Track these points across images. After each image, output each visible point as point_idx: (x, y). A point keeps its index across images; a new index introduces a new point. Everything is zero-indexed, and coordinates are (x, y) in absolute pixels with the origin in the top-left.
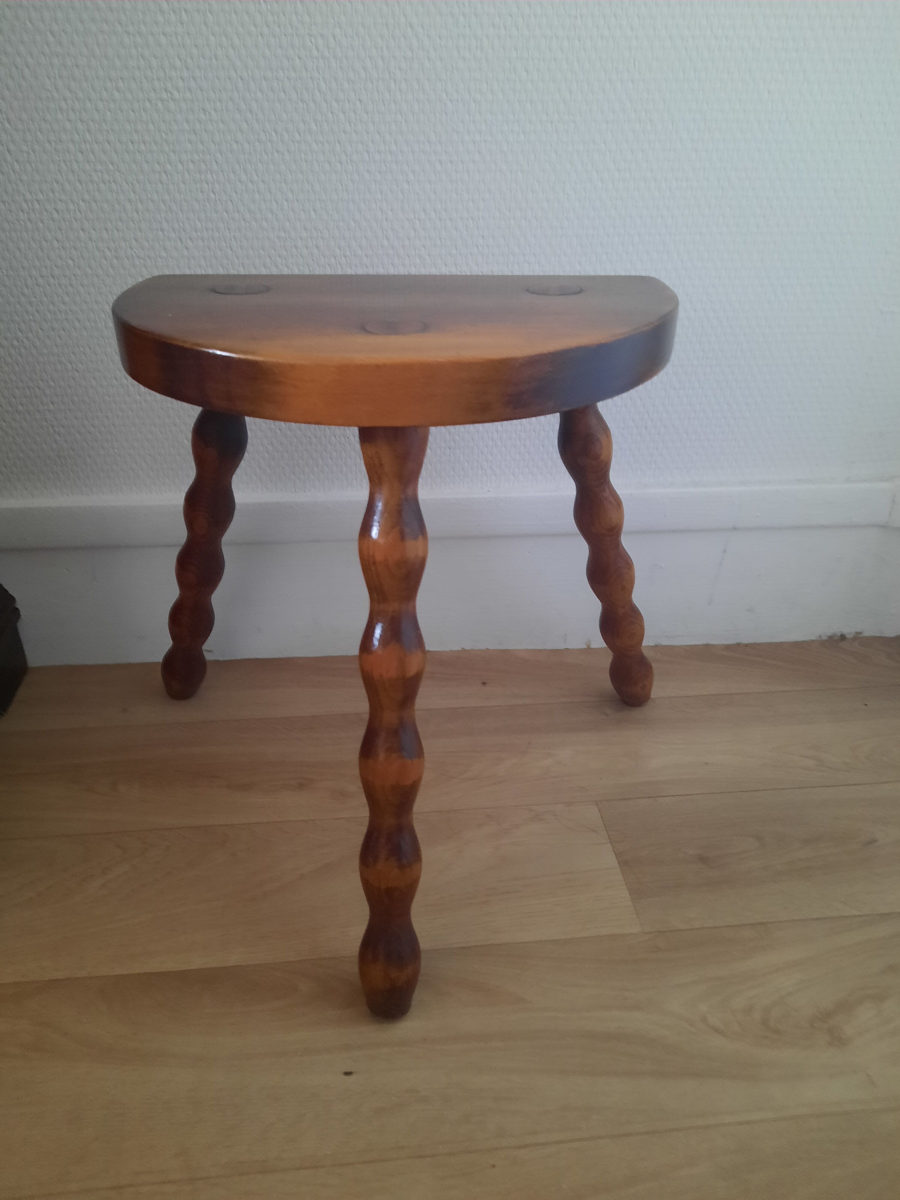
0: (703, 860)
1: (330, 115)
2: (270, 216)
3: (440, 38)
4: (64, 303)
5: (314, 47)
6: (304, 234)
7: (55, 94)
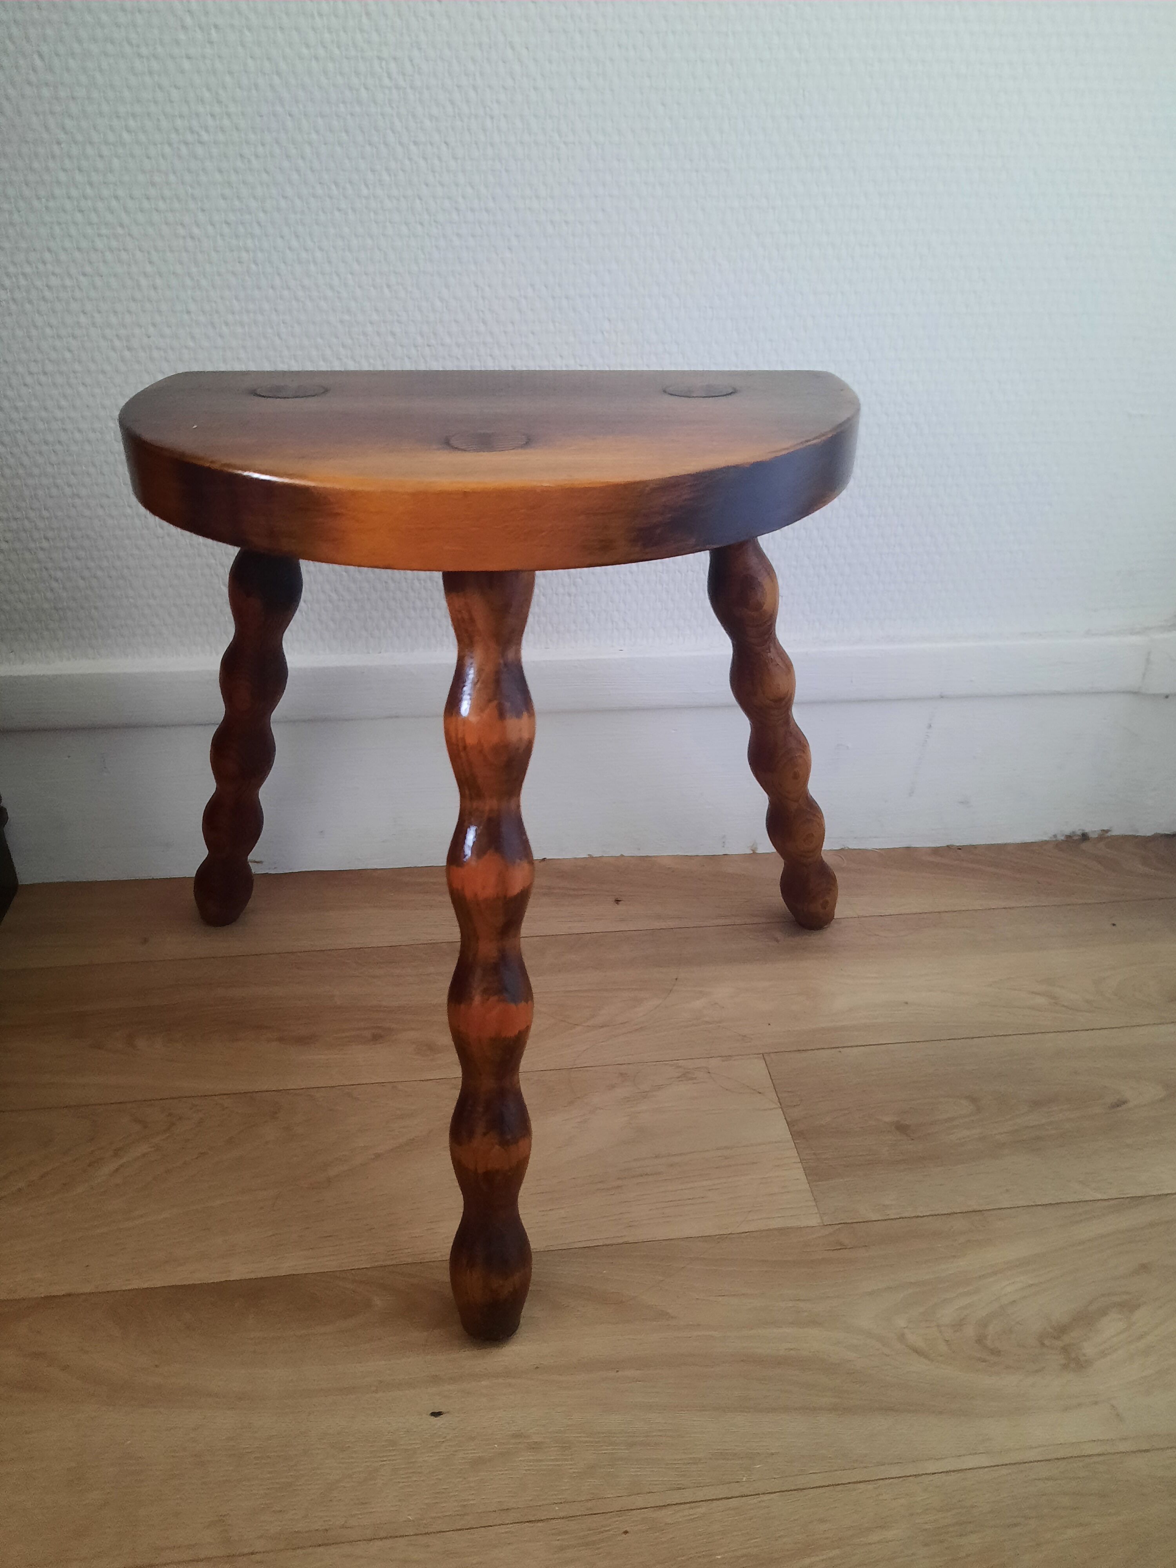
0: (901, 1128)
1: (407, 162)
2: (329, 293)
3: (550, 62)
4: (60, 408)
5: (385, 74)
6: (375, 317)
7: (45, 136)
